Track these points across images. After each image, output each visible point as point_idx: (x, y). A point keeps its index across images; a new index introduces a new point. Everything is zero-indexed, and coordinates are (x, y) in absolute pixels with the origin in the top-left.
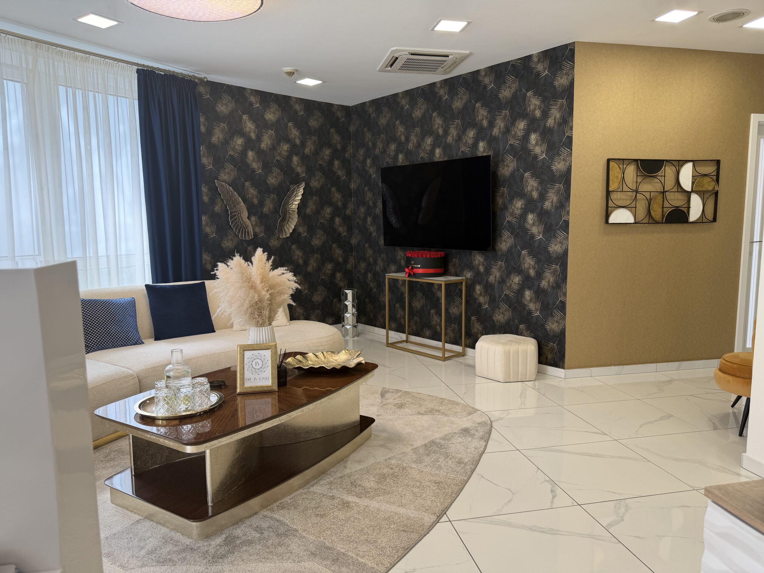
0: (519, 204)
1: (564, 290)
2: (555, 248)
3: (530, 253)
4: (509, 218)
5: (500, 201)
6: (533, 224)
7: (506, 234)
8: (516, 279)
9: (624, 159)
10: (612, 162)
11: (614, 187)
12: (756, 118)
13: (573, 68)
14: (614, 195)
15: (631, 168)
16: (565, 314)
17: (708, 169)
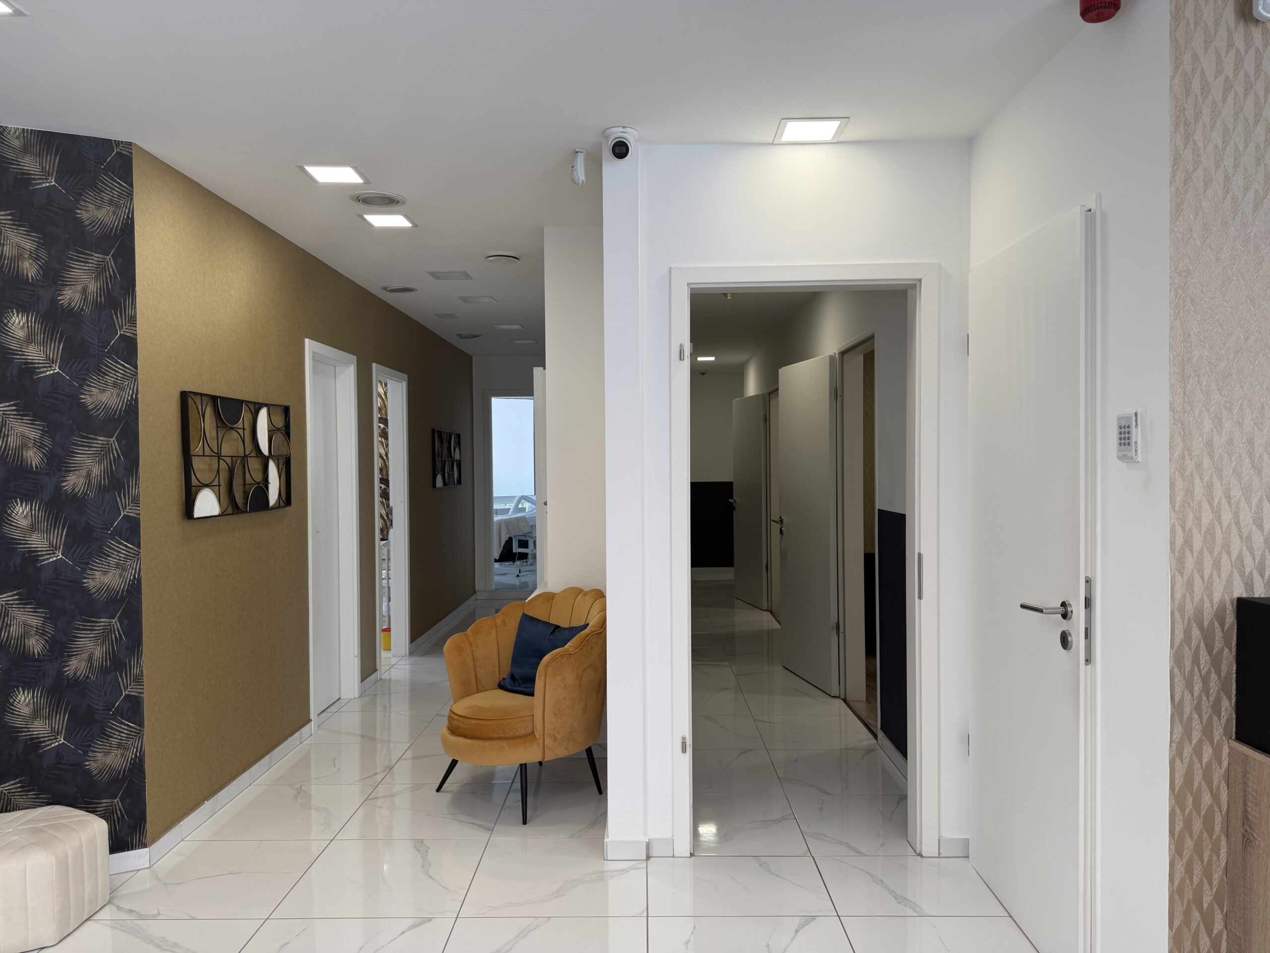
1: (136, 671)
2: (104, 579)
3: (27, 599)
6: (33, 528)
9: (201, 395)
10: (190, 401)
11: (197, 448)
12: (310, 346)
13: (130, 195)
14: (197, 463)
15: (209, 411)
16: (141, 724)
17: (279, 422)
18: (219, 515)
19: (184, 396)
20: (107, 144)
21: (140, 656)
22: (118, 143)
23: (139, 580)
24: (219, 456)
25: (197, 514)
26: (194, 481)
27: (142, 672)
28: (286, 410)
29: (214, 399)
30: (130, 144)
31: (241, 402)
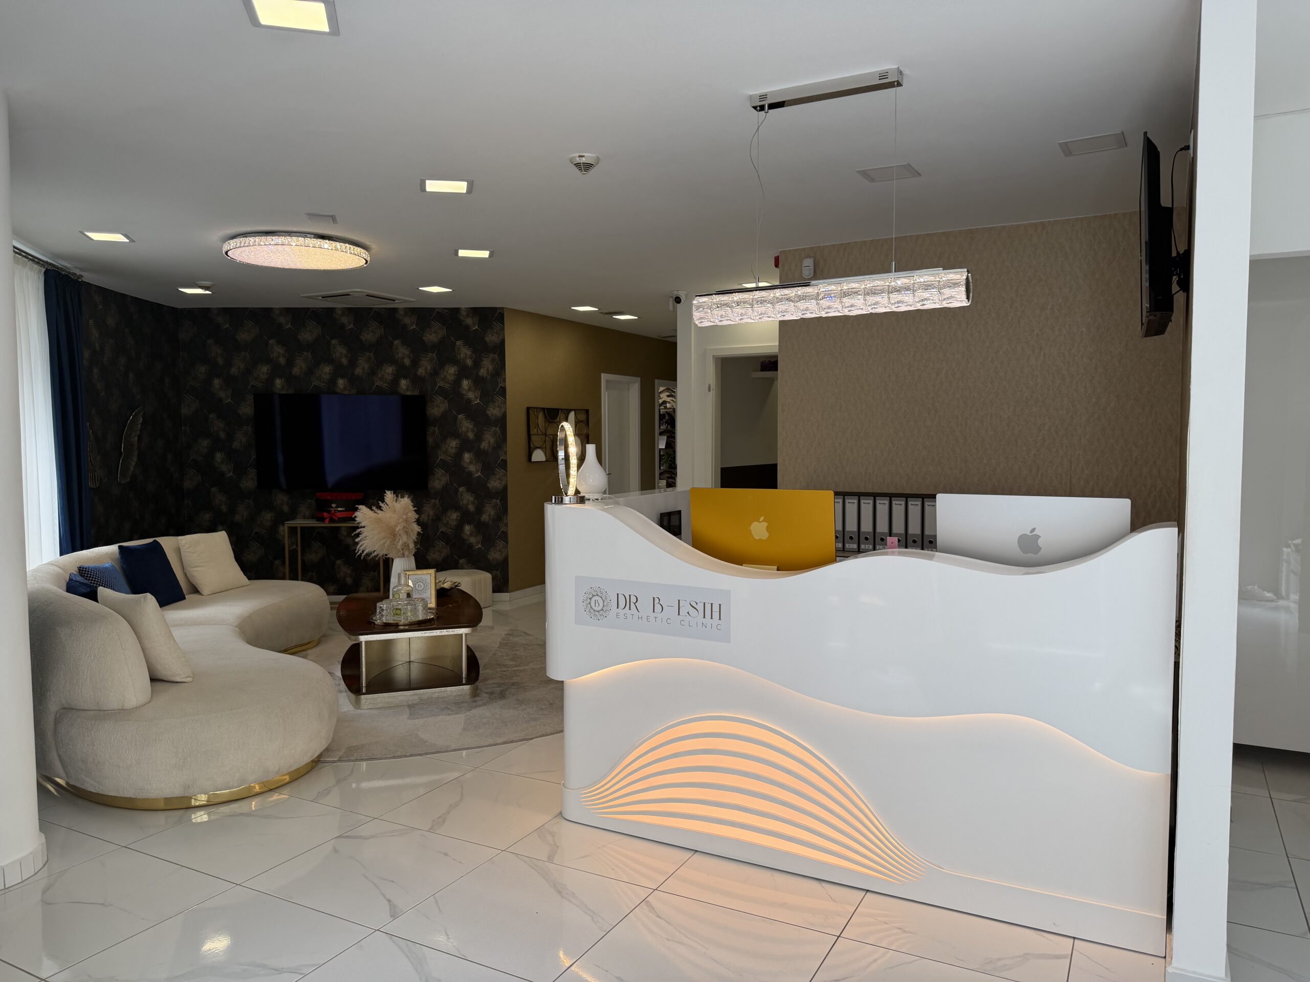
0: (453, 444)
1: (505, 521)
2: (494, 484)
3: (469, 490)
4: (442, 457)
5: (430, 440)
6: (471, 463)
7: (439, 472)
8: (454, 516)
9: (537, 408)
10: (530, 410)
11: (533, 431)
12: (604, 377)
13: (503, 329)
14: (533, 438)
15: (541, 415)
16: (507, 543)
17: (582, 417)
18: (545, 461)
19: (528, 409)
20: (494, 309)
21: (507, 516)
22: (499, 308)
23: (507, 485)
24: (546, 435)
25: (533, 460)
26: (532, 446)
27: (507, 522)
28: (587, 411)
29: (543, 409)
30: (503, 308)
31: (558, 410)
